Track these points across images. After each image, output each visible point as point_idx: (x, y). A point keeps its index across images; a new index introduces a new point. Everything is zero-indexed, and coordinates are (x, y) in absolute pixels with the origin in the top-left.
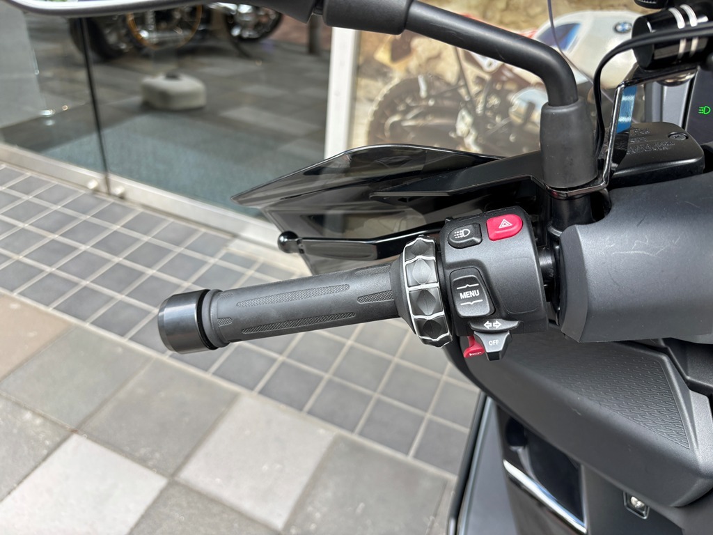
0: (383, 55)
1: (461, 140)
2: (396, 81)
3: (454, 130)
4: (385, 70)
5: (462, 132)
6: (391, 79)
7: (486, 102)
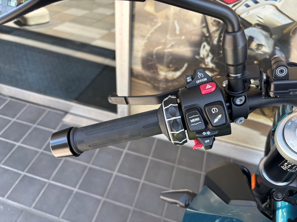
1: (202, 60)
2: (159, 24)
4: (152, 17)
5: (204, 55)
6: (156, 23)
7: (220, 36)
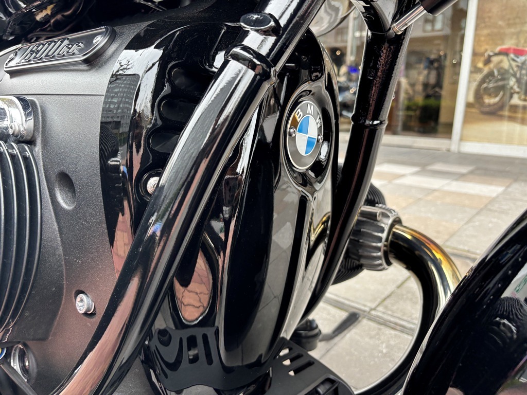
0: (480, 65)
2: (485, 73)
3: (508, 84)
4: (481, 70)
7: (520, 72)
